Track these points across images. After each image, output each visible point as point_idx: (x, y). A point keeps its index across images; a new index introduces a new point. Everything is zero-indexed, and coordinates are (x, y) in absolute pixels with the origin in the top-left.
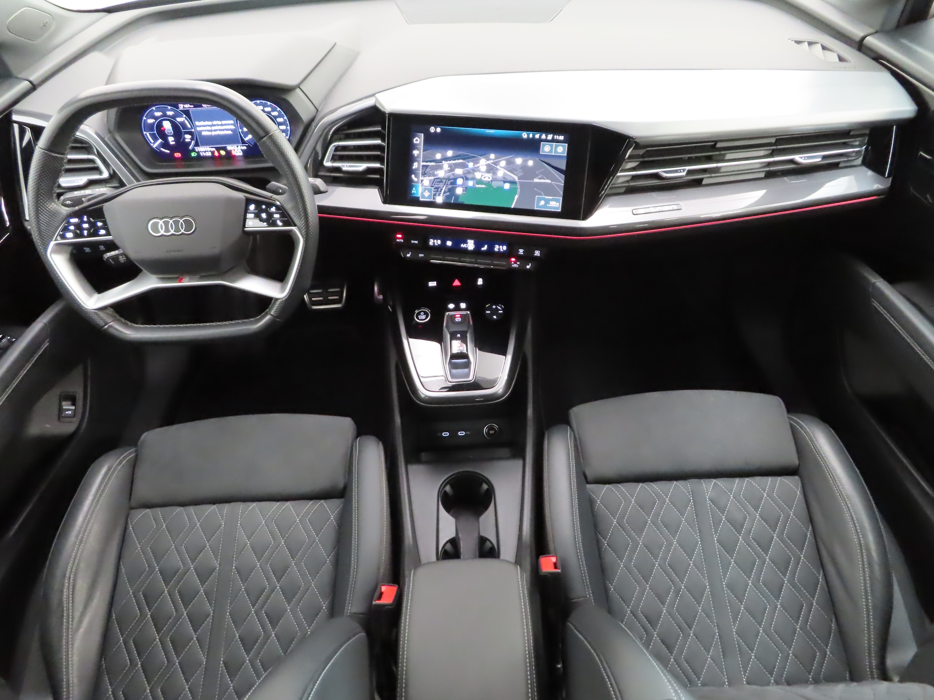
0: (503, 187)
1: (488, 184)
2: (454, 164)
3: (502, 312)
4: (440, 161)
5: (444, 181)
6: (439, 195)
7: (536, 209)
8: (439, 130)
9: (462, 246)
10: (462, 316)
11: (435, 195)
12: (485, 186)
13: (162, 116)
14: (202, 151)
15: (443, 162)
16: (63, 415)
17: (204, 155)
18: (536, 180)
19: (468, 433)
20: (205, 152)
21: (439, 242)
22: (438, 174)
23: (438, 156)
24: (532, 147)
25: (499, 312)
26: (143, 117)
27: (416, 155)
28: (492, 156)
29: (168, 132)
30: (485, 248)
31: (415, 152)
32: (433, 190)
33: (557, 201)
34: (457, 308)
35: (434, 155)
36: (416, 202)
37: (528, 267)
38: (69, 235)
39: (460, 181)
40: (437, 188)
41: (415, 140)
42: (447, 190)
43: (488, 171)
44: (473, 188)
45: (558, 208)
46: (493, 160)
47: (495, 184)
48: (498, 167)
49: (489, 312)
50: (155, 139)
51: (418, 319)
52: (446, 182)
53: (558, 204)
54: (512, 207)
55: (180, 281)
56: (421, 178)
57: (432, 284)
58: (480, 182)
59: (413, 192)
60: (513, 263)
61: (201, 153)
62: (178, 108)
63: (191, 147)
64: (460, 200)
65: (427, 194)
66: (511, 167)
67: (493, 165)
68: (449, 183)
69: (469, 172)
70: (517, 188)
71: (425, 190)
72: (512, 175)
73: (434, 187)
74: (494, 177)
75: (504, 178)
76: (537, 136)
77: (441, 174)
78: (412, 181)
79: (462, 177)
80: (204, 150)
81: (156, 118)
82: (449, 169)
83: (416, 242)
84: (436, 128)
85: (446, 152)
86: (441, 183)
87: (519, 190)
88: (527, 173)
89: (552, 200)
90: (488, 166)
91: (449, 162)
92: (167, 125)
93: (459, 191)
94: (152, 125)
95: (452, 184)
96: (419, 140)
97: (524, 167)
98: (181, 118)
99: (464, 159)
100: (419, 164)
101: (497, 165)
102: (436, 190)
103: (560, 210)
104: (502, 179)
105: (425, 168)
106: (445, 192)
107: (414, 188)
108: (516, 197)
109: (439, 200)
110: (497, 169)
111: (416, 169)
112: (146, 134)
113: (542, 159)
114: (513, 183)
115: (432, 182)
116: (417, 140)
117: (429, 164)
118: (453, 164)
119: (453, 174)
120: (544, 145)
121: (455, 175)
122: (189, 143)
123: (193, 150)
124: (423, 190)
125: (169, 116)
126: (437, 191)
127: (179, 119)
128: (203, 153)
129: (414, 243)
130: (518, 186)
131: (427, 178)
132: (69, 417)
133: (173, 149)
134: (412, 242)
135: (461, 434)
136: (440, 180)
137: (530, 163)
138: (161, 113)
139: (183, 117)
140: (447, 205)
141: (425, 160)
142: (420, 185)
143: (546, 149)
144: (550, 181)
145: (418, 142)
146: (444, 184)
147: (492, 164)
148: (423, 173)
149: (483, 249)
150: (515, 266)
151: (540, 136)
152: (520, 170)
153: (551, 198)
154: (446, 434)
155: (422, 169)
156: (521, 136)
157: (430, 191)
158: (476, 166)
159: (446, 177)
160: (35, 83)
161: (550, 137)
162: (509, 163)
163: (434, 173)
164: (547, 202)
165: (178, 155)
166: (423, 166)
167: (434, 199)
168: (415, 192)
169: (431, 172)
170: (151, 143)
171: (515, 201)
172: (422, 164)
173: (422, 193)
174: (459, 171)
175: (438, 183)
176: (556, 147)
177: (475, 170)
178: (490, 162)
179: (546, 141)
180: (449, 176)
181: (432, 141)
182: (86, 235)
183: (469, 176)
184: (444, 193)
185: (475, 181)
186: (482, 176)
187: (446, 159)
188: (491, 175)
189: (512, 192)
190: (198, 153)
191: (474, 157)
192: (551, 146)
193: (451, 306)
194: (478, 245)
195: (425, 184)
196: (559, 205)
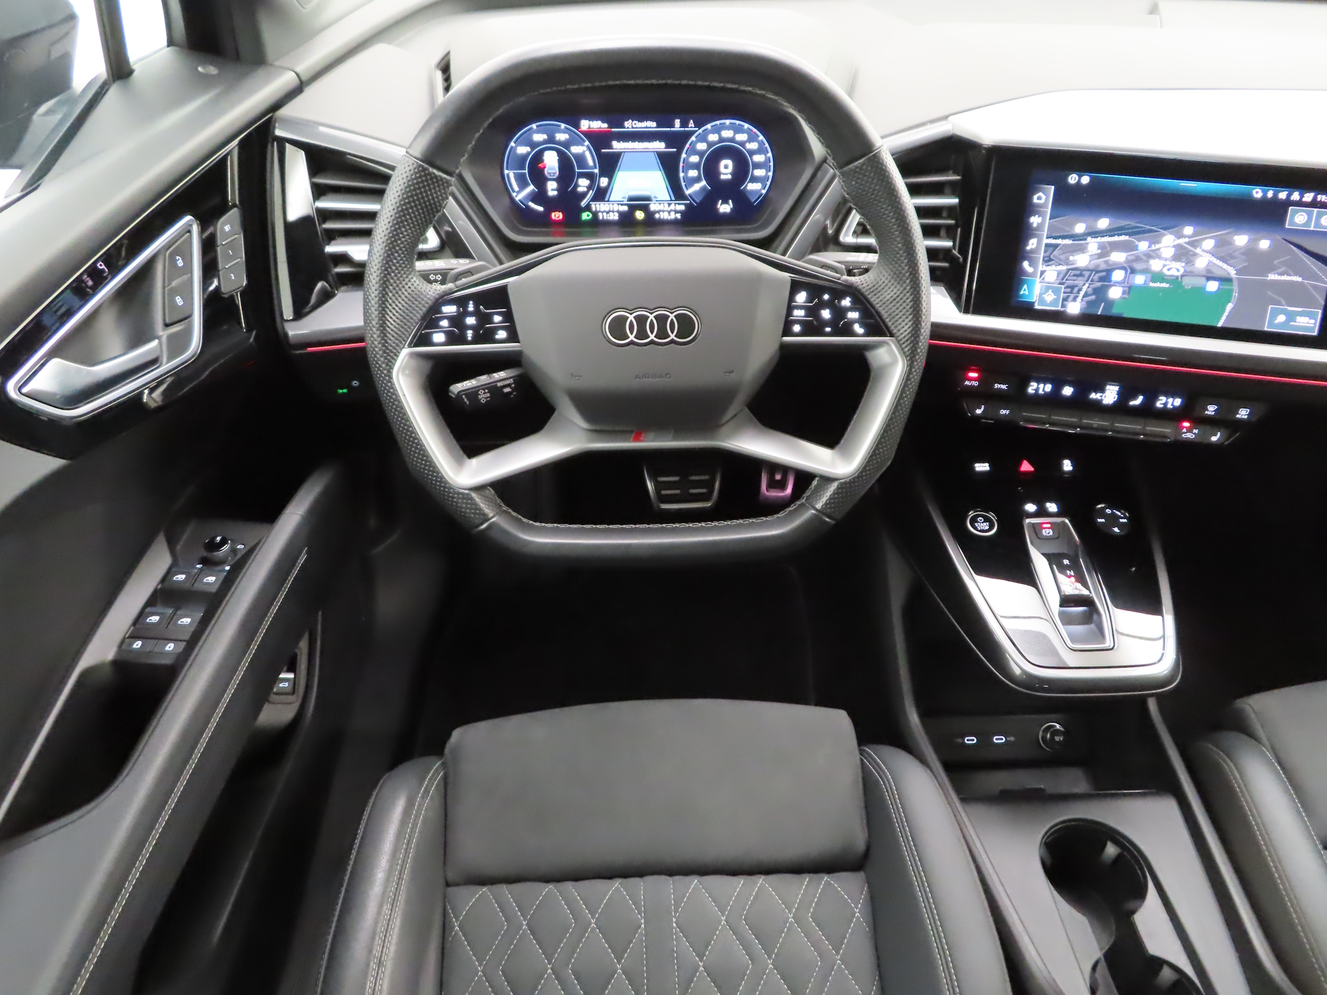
0: (1205, 288)
1: (1175, 281)
2: (1110, 243)
3: (1125, 520)
4: (1083, 237)
5: (1087, 274)
6: (1075, 299)
7: (1266, 329)
8: (1085, 180)
9: (1093, 396)
10: (1053, 526)
11: (1065, 299)
12: (1167, 286)
13: (545, 142)
14: (602, 210)
15: (1089, 239)
16: (275, 690)
17: (605, 218)
18: (1272, 277)
19: (1012, 739)
20: (608, 213)
21: (1048, 388)
22: (1075, 260)
23: (1080, 228)
24: (1272, 214)
25: (1121, 520)
26: (511, 139)
27: (1035, 225)
28: (1188, 230)
29: (550, 171)
30: (1138, 401)
31: (1035, 220)
32: (1063, 290)
33: (1311, 315)
34: (1042, 512)
35: (1072, 225)
36: (1027, 312)
37: (1214, 439)
38: (439, 337)
39: (1118, 275)
40: (1072, 287)
41: (1035, 197)
42: (1090, 290)
43: (1176, 258)
44: (1144, 289)
45: (1312, 329)
46: (1189, 237)
47: (1188, 282)
48: (1198, 250)
49: (1103, 520)
50: (523, 185)
51: (975, 528)
52: (1090, 276)
53: (1313, 321)
54: (1220, 325)
55: (637, 439)
56: (1041, 267)
57: (982, 467)
58: (1158, 277)
59: (1022, 292)
60: (1185, 430)
61: (600, 214)
62: (577, 126)
63: (583, 203)
64: (1115, 311)
65: (1049, 297)
66: (1224, 252)
67: (1188, 247)
68: (1096, 277)
69: (1138, 259)
70: (1231, 291)
71: (1047, 289)
72: (1225, 266)
73: (1066, 285)
74: (1189, 269)
75: (1208, 271)
76: (1283, 195)
77: (1081, 260)
78: (1023, 272)
79: (1123, 268)
80: (607, 210)
81: (533, 145)
82: (1099, 251)
83: (1004, 387)
84: (1080, 177)
85: (1096, 220)
86: (1080, 278)
87: (1235, 294)
88: (1255, 262)
89: (1302, 314)
90: (1178, 247)
91: (1099, 239)
92: (551, 161)
93: (1115, 293)
94: (524, 157)
95: (1101, 279)
96: (1044, 197)
97: (1250, 252)
98: (580, 147)
99: (1130, 234)
100: (1039, 243)
101: (1195, 247)
102: (1069, 290)
103: (1315, 333)
104: (1204, 273)
105: (1051, 249)
106: (1086, 295)
107: (1025, 286)
108: (1230, 306)
109: (1074, 308)
110: (1195, 255)
111: (1032, 251)
112: (508, 175)
113: (1289, 238)
114: (1225, 280)
115: (1061, 276)
116: (1039, 198)
117: (1059, 241)
118: (1108, 242)
119: (1106, 262)
120: (1295, 212)
121: (1110, 263)
122: (584, 195)
123: (588, 208)
124: (1043, 291)
125: (559, 143)
126: (1071, 293)
127: (576, 149)
128: (605, 214)
129: (1000, 389)
130: (1235, 287)
131: (1054, 267)
132: (282, 693)
133: (550, 204)
134: (996, 386)
135: (998, 740)
136: (1078, 272)
137: (1264, 244)
138: (545, 136)
139: (583, 145)
140: (1087, 319)
141: (1053, 235)
142: (1038, 280)
143: (1298, 218)
144: (1300, 279)
145: (1042, 201)
146: (1086, 279)
147: (1185, 245)
148: (1046, 259)
149: (1132, 403)
150: (1189, 436)
151: (1289, 196)
152: (1243, 257)
153: (1300, 309)
154: (971, 740)
155: (1045, 252)
156: (1250, 195)
157: (1056, 291)
158: (1153, 247)
159: (1091, 267)
160: (304, 78)
161: (1309, 197)
162: (1222, 243)
163: (1068, 258)
164: (1291, 317)
165: (557, 216)
166: (1047, 245)
167: (1063, 306)
168: (1027, 293)
169: (1062, 257)
170: (514, 191)
171: (1226, 314)
172: (1046, 241)
173: (1041, 295)
174: (1118, 257)
175: (1075, 278)
176: (1319, 216)
177: (1149, 256)
178: (1182, 241)
179: (1300, 204)
180: (1098, 266)
181: (1068, 199)
182: (470, 338)
183: (1138, 266)
184: (1084, 297)
185: (1150, 275)
186: (1164, 266)
187: (1095, 234)
188: (1184, 264)
189: (1221, 298)
190: (595, 214)
191: (1150, 231)
192: (1310, 215)
193: (1031, 507)
194: (1124, 396)
195: (1047, 279)
196: (1315, 324)
